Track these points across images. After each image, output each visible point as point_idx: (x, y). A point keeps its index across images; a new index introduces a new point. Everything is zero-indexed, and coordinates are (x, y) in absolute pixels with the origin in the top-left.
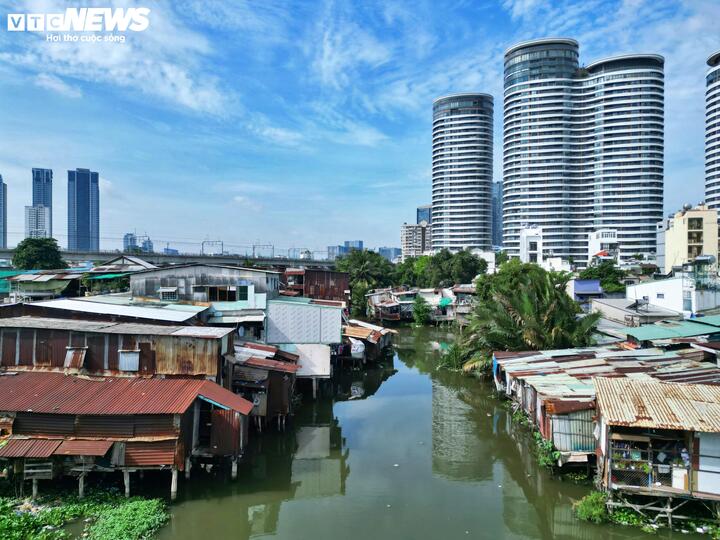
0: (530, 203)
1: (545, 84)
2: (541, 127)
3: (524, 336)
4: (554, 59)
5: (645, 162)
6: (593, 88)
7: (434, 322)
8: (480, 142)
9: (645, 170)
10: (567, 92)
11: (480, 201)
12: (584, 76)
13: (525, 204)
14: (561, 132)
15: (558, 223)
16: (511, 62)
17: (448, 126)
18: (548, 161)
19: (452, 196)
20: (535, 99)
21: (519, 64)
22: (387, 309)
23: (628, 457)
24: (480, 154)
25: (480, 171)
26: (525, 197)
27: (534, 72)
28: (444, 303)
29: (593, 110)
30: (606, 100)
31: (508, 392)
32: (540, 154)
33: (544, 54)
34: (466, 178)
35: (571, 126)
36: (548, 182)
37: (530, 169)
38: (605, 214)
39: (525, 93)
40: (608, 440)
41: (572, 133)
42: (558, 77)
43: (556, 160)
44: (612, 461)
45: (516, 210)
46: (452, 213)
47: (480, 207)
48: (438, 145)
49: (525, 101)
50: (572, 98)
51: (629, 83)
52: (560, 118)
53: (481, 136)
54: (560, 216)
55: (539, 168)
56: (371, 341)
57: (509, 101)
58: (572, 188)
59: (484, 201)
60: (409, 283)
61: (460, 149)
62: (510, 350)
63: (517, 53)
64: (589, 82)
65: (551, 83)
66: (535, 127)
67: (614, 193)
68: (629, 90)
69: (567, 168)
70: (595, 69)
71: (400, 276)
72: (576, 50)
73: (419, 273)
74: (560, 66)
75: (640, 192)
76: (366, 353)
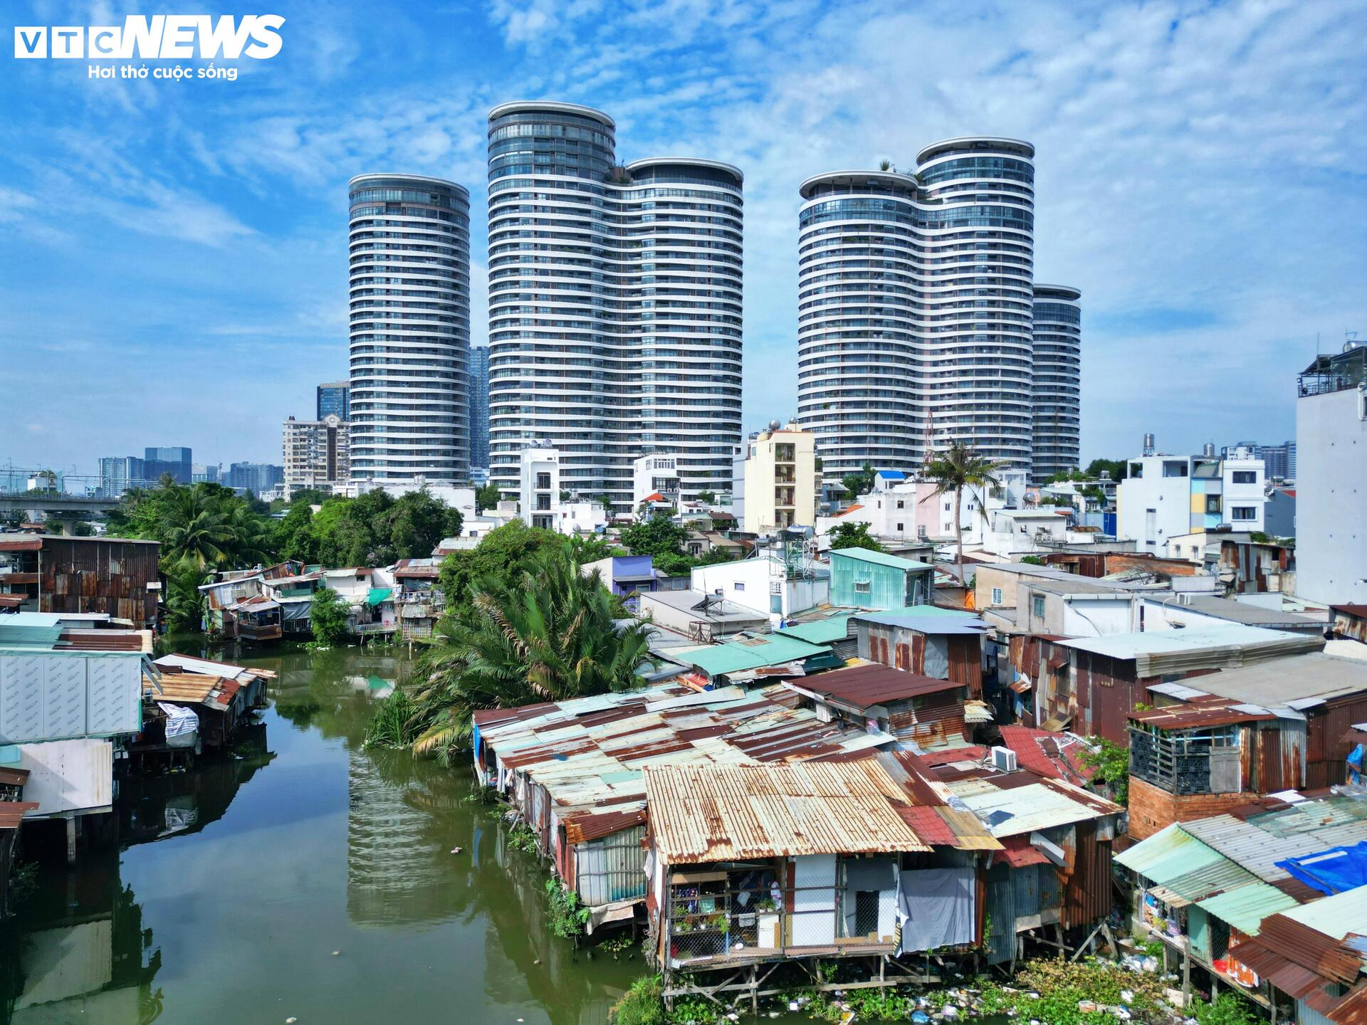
0: (538, 397)
1: (560, 185)
2: (554, 260)
3: (530, 678)
4: (575, 142)
5: (717, 342)
6: (638, 206)
7: (355, 639)
8: (445, 273)
9: (716, 354)
10: (597, 205)
11: (446, 386)
12: (624, 182)
13: (529, 397)
14: (587, 274)
15: (585, 435)
16: (502, 134)
17: (381, 235)
18: (567, 323)
19: (390, 372)
20: (544, 209)
21: (515, 139)
22: (252, 615)
23: (696, 909)
24: (446, 296)
25: (445, 330)
26: (528, 385)
27: (542, 159)
28: (376, 599)
29: (638, 243)
30: (660, 229)
31: (501, 789)
32: (554, 310)
33: (559, 132)
34: (419, 339)
35: (605, 266)
36: (568, 361)
37: (538, 334)
38: (659, 424)
39: (526, 196)
40: (666, 886)
41: (606, 278)
42: (580, 176)
43: (581, 324)
44: (673, 922)
45: (513, 409)
46: (390, 406)
47: (446, 397)
48: (360, 268)
49: (527, 209)
50: (606, 217)
51: (693, 206)
52: (587, 250)
53: (446, 262)
54: (589, 423)
55: (552, 335)
56: (216, 705)
57: (497, 206)
58: (607, 376)
59: (455, 386)
60: (302, 557)
61: (405, 281)
62: (505, 706)
63: (512, 119)
64: (633, 194)
65: (571, 185)
66: (544, 260)
67: (672, 388)
68: (693, 218)
69: (599, 339)
70: (641, 173)
71: (281, 542)
72: (610, 133)
73: (324, 536)
74: (586, 157)
75: (709, 389)
76: (202, 732)
